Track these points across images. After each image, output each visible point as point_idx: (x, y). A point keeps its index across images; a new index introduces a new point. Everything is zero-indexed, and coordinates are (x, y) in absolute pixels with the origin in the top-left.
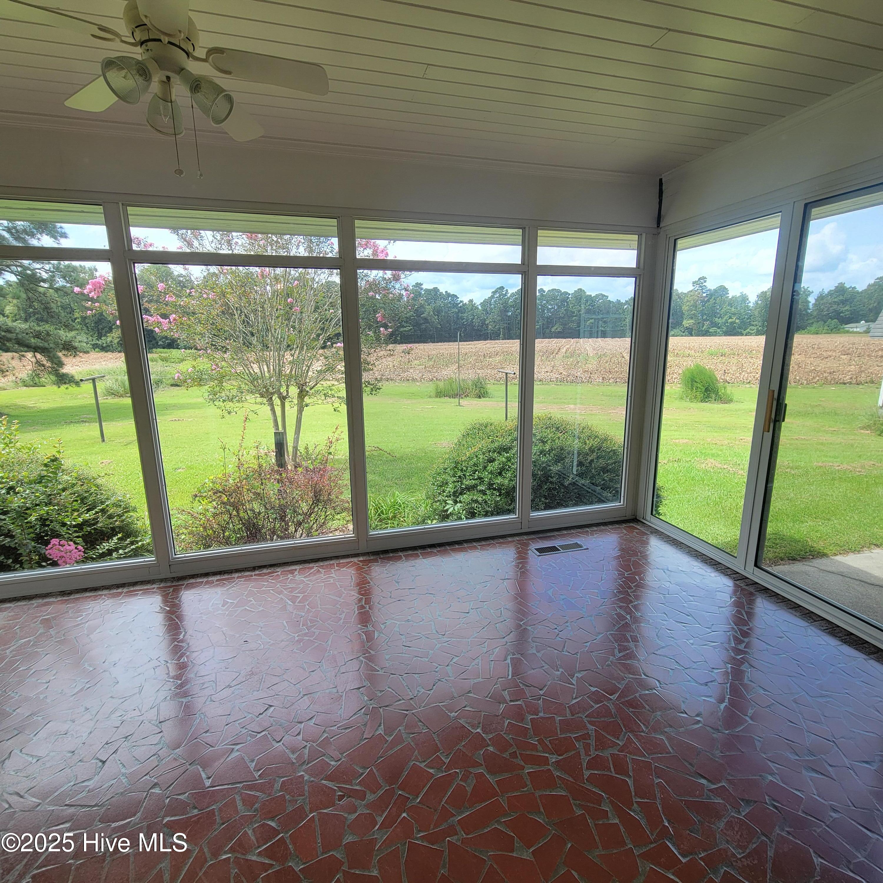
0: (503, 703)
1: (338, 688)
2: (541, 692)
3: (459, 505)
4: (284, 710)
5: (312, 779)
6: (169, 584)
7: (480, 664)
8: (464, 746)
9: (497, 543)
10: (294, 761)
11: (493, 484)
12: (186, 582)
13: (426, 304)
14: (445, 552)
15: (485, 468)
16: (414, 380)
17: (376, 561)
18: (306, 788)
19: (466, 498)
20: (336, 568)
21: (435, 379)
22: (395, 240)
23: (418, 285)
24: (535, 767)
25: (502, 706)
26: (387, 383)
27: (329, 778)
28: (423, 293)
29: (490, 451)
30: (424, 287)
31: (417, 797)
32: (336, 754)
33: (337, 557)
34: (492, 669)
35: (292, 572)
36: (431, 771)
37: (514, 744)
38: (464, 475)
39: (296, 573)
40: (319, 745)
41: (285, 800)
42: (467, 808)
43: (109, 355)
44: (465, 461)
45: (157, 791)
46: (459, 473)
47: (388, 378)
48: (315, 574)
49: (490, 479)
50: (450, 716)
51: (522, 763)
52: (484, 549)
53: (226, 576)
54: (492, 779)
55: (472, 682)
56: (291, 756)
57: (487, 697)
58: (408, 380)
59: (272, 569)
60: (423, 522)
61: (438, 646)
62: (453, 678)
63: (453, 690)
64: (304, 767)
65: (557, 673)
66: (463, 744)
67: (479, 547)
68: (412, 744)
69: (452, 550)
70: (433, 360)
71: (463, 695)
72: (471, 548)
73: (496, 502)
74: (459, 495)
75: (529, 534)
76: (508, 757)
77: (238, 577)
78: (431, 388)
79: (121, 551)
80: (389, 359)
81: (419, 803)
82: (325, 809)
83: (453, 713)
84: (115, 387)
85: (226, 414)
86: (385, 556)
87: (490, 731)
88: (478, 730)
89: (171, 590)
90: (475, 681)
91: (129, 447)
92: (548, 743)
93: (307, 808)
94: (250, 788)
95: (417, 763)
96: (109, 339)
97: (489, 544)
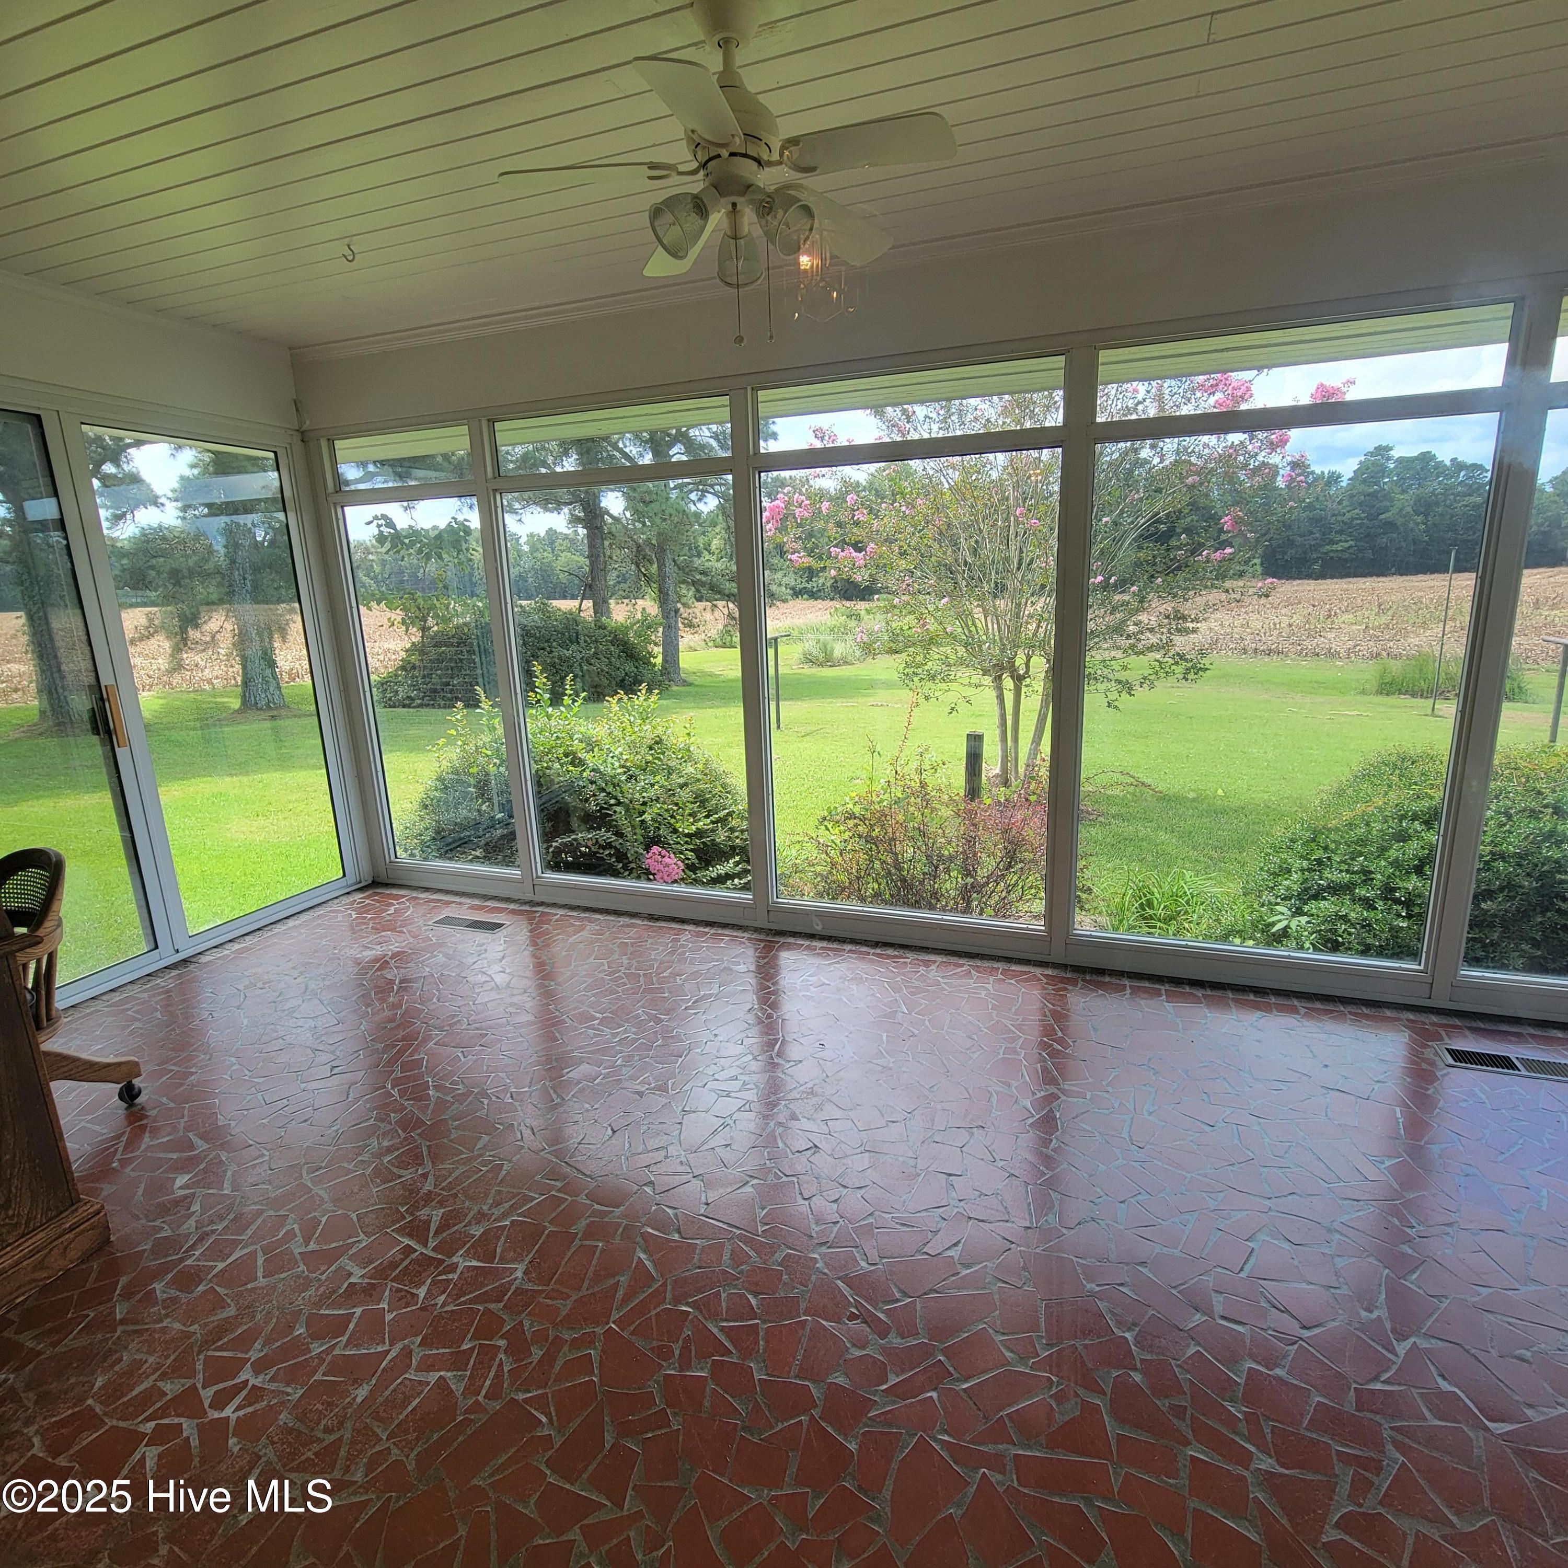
0: (1204, 1314)
1: (919, 1161)
2: (1306, 1334)
3: (1304, 919)
4: (830, 1160)
5: (826, 1271)
6: (762, 937)
7: (1190, 1226)
8: (1086, 1346)
9: (1350, 1013)
10: (814, 1235)
11: (1394, 890)
12: (782, 940)
13: (1398, 490)
14: (1221, 1004)
15: (1383, 850)
16: (1332, 654)
17: (1074, 982)
18: (814, 1278)
19: (1327, 906)
20: (1000, 976)
21: (1384, 654)
22: (1269, 367)
23: (1382, 450)
24: (1216, 1456)
25: (1198, 1318)
26: (1267, 659)
27: (846, 1279)
28: (1392, 466)
29: (1402, 817)
30: (1396, 454)
31: (966, 1380)
32: (873, 1255)
33: (1009, 960)
34: (1210, 1244)
35: (927, 964)
36: (1008, 1354)
37: (1188, 1393)
38: (1329, 858)
39: (933, 967)
40: (855, 1230)
41: (780, 1279)
42: (1041, 1445)
43: (819, 604)
44: (1337, 829)
45: (648, 1189)
46: (1319, 854)
47: (1270, 650)
48: (961, 977)
49: (1389, 877)
50: (1084, 1286)
51: (1190, 1436)
52: (1313, 1017)
53: (835, 945)
54: (1112, 1427)
55: (1158, 1249)
56: (814, 1226)
57: (1174, 1288)
58: (1318, 655)
59: (901, 952)
60: (1225, 938)
61: (1120, 1162)
62: (1122, 1227)
63: (1113, 1247)
64: (823, 1249)
65: (1364, 1314)
66: (1087, 1342)
67: (1303, 1011)
68: (996, 1297)
69: (1236, 1001)
70: (1390, 613)
71: (1127, 1264)
72: (1281, 1009)
73: (1395, 930)
74: (1309, 899)
75: (1448, 1015)
76: (1165, 1409)
77: (850, 951)
78: (1369, 672)
79: (736, 881)
80: (1284, 611)
81: (965, 1390)
82: (825, 1320)
83: (1093, 1285)
84: (815, 652)
85: (922, 700)
86: (1094, 977)
87: (1151, 1346)
88: (1127, 1335)
89: (762, 945)
90: (1165, 1250)
91: (805, 739)
92: (1268, 1431)
93: (803, 1306)
94: (747, 1241)
95: (991, 1331)
96: (821, 581)
97: (1332, 1011)
